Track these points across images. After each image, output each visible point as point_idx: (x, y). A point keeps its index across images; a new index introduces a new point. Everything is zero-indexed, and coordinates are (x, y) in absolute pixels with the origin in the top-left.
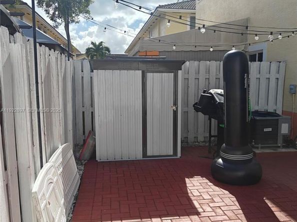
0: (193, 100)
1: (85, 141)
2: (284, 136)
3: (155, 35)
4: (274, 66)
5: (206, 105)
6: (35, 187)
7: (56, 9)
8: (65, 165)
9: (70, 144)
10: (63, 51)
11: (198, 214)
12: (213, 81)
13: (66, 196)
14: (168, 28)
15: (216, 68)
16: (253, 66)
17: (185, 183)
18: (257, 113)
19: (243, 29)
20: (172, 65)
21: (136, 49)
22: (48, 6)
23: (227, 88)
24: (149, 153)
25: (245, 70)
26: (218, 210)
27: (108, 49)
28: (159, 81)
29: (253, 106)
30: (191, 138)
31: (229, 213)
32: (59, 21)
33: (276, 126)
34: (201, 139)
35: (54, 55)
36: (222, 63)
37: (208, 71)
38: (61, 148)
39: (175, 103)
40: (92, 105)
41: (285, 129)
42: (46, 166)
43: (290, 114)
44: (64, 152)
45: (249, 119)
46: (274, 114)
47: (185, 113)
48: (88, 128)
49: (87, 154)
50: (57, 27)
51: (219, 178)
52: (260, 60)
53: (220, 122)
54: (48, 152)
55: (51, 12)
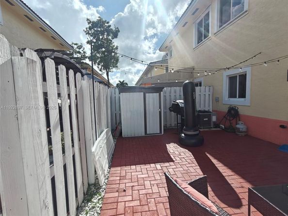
0: (168, 106)
1: (116, 128)
2: (214, 122)
3: (149, 76)
4: (207, 88)
5: (175, 108)
6: (93, 149)
7: (102, 66)
8: (108, 139)
9: (110, 129)
10: (106, 85)
11: (173, 161)
12: (178, 96)
13: (108, 154)
14: (156, 72)
15: (179, 90)
16: (197, 89)
17: (166, 146)
18: (200, 111)
19: (191, 71)
20: (158, 89)
21: (140, 83)
22: (99, 64)
23: (185, 100)
24: (148, 133)
25: (193, 91)
26: (183, 159)
27: (127, 84)
28: (152, 98)
29: (198, 108)
30: (168, 125)
31: (189, 161)
32: (103, 71)
33: (210, 117)
34: (173, 125)
35: (102, 86)
36: (182, 88)
37: (175, 92)
38: (105, 130)
39: (160, 108)
40: (120, 110)
41: (214, 119)
42: (98, 139)
43: (216, 111)
44: (107, 133)
45: (196, 114)
46: (208, 112)
47: (165, 113)
48: (118, 121)
49: (118, 134)
50: (102, 74)
51: (182, 144)
52: (200, 86)
53: (182, 116)
54: (99, 132)
55: (100, 67)
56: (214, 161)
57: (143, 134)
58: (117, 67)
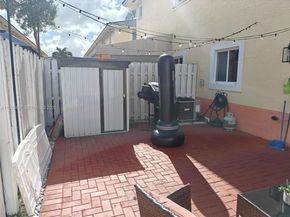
0: (136, 91)
1: (54, 123)
2: (198, 114)
3: (107, 42)
4: (190, 67)
5: (147, 94)
6: (14, 159)
7: (25, 20)
8: (40, 142)
9: (43, 124)
10: (33, 51)
11: (143, 169)
12: (150, 77)
13: (41, 166)
15: (153, 68)
16: (177, 66)
17: (133, 148)
18: (180, 98)
19: (170, 40)
20: (122, 64)
21: (94, 53)
22: (19, 17)
23: (161, 81)
24: (106, 129)
25: (172, 69)
26: (158, 166)
27: (70, 54)
28: (112, 77)
29: (178, 95)
30: (136, 118)
31: (164, 167)
32: (28, 29)
33: (192, 107)
34: (143, 118)
35: (27, 53)
36: (157, 64)
37: (147, 70)
38: (35, 128)
39: (125, 92)
40: (60, 94)
41: (197, 109)
42: (23, 142)
43: (200, 99)
44: (38, 132)
45: (175, 101)
46: (191, 99)
47: (132, 100)
48: (57, 112)
49: (57, 133)
50: (27, 34)
51: (157, 144)
52: (181, 62)
53: (156, 104)
54: (25, 130)
55: (22, 22)
56: (197, 165)
57: (99, 132)
58: (53, 24)
